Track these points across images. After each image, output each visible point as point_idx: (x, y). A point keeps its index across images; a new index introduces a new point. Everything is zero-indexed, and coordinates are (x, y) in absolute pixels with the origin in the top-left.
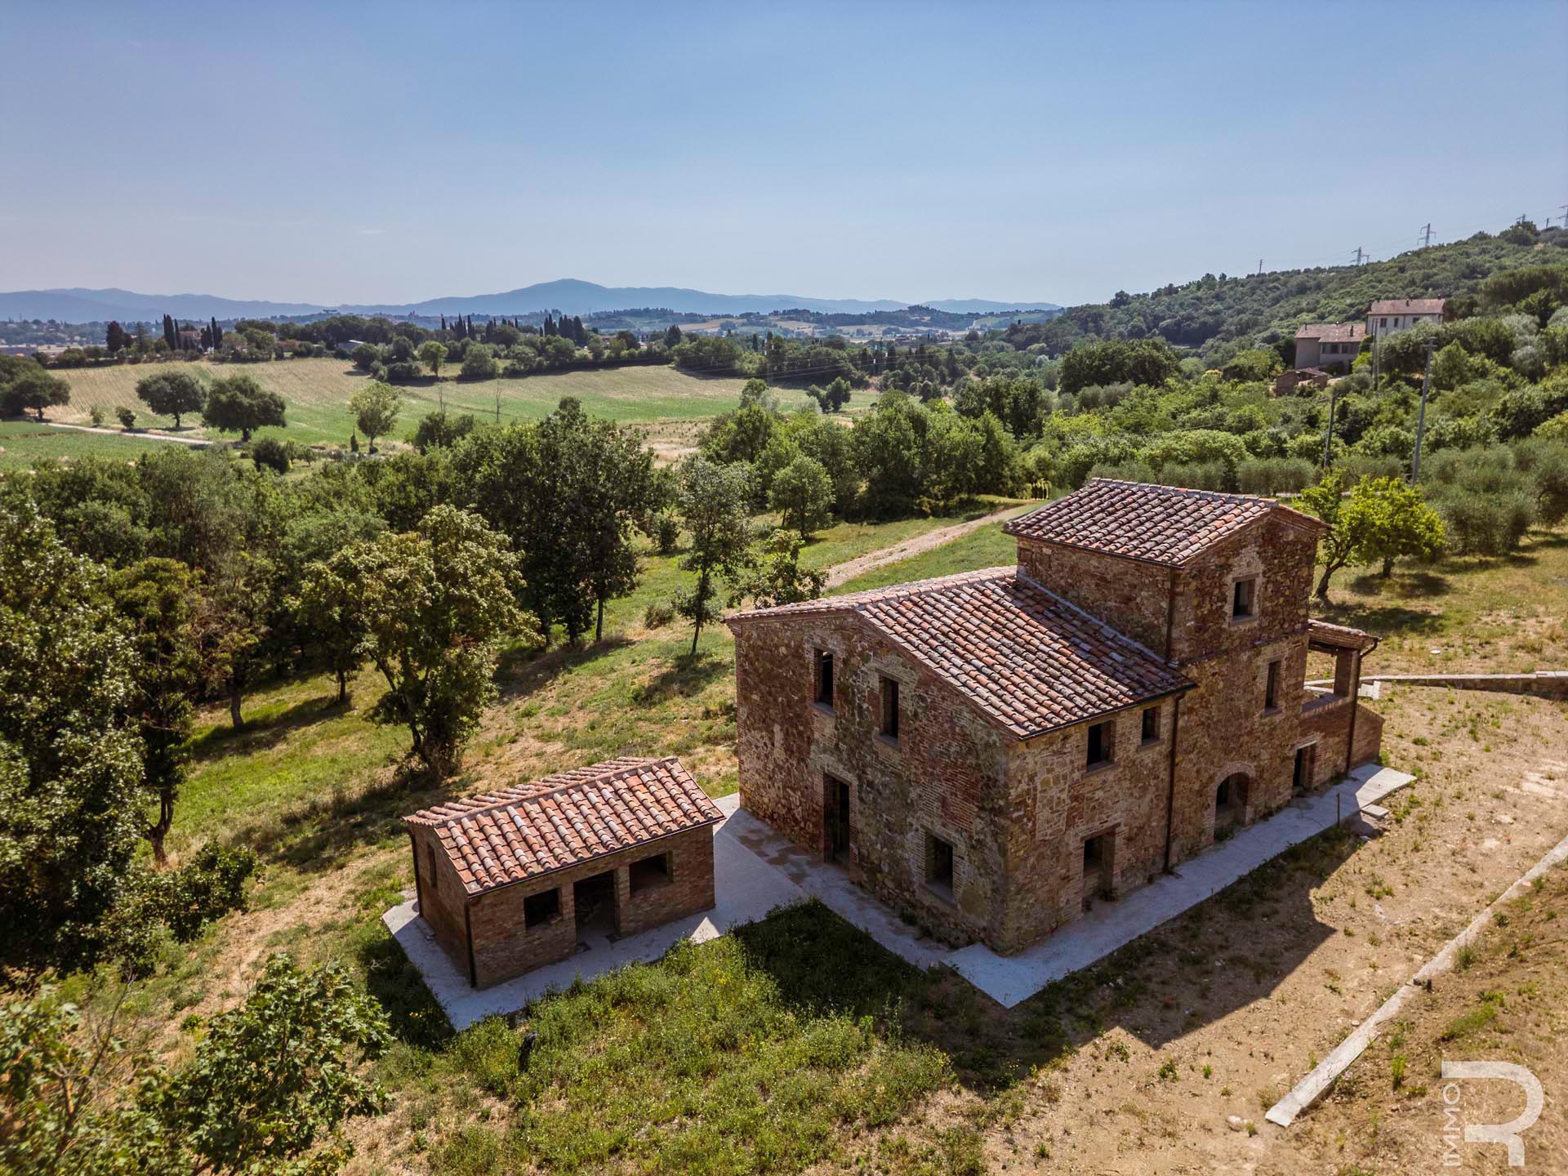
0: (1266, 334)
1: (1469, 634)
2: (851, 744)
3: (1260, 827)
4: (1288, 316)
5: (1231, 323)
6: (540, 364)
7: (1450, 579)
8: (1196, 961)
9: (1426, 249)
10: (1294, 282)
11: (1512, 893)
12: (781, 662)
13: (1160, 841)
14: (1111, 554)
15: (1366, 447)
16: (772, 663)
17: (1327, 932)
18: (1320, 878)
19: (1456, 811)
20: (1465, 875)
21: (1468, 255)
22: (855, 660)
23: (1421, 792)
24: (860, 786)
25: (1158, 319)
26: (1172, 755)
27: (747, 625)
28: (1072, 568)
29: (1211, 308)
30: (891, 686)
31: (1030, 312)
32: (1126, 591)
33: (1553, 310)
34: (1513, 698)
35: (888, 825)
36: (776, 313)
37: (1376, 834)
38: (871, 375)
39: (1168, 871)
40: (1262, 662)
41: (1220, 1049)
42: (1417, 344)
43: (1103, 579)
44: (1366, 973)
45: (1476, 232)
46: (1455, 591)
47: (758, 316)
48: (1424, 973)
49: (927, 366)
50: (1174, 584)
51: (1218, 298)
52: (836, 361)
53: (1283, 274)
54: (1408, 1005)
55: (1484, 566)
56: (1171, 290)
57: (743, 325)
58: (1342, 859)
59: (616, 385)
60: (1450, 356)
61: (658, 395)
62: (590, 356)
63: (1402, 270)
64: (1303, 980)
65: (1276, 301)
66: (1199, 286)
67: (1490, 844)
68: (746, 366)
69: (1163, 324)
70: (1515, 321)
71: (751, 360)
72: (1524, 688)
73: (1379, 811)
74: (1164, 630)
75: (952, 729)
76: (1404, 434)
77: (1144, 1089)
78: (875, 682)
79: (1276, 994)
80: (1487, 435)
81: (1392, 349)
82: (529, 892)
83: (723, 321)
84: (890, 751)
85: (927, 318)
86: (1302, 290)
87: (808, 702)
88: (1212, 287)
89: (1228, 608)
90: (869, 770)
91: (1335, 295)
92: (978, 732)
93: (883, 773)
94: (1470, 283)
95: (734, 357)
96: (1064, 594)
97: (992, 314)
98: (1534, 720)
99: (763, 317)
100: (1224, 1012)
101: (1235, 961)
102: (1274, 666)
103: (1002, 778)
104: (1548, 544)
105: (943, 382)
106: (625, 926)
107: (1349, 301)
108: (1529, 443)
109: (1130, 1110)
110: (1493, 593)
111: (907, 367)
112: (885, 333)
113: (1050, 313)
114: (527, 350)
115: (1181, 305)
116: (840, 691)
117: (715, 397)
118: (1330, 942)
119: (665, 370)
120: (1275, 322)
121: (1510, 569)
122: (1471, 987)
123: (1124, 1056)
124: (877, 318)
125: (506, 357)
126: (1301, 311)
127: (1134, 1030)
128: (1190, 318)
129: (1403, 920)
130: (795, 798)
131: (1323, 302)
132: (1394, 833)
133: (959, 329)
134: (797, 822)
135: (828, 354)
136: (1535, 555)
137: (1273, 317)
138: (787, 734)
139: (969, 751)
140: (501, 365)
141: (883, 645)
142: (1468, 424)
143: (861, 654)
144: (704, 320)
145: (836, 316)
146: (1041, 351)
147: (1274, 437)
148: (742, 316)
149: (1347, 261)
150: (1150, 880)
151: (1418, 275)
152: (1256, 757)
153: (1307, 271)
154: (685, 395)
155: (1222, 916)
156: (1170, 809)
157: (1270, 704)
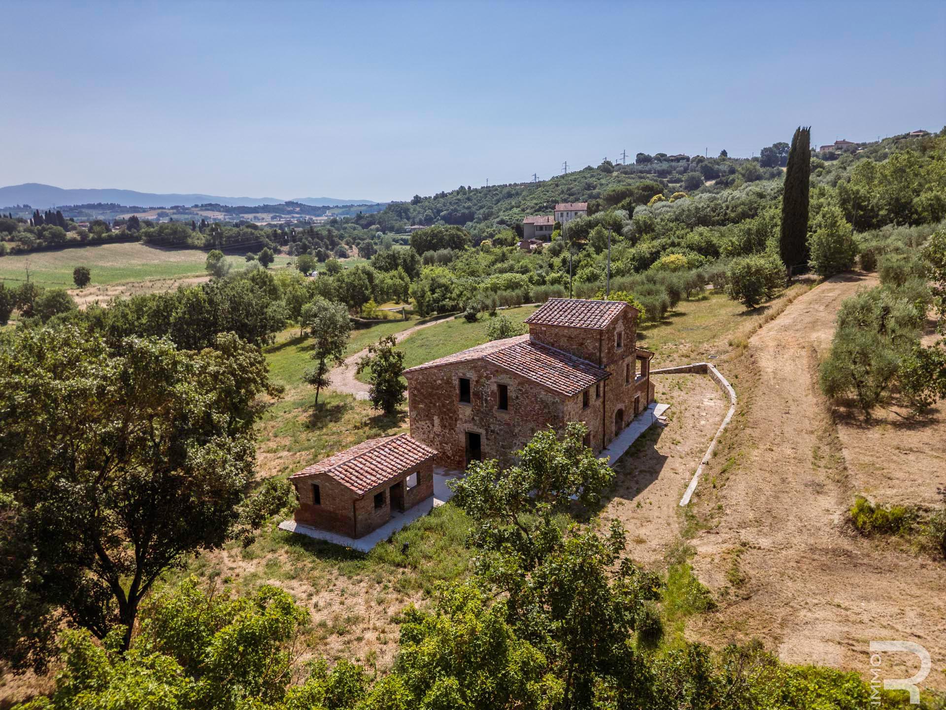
0: (498, 220)
1: (661, 354)
2: (482, 416)
3: (627, 429)
4: (507, 210)
5: (479, 214)
6: (40, 244)
7: (644, 333)
8: (630, 474)
9: (566, 175)
10: (505, 191)
11: (718, 434)
12: (440, 387)
13: (601, 437)
14: (574, 328)
15: (581, 278)
16: (433, 388)
17: (666, 458)
18: (656, 442)
19: (687, 414)
20: (700, 433)
21: (586, 178)
22: (482, 380)
23: (674, 409)
24: (487, 433)
25: (439, 211)
26: (604, 402)
27: (416, 374)
28: (556, 335)
29: (466, 205)
30: (503, 389)
31: (359, 206)
32: (581, 341)
33: (634, 208)
34: (687, 375)
35: (503, 447)
36: (196, 206)
37: (666, 425)
38: (282, 245)
39: (604, 448)
40: (625, 365)
41: (651, 496)
42: (582, 226)
43: (570, 337)
44: (683, 467)
45: (586, 166)
46: (649, 338)
47: (183, 208)
48: (704, 460)
49: (316, 240)
50: (601, 336)
51: (469, 199)
52: (257, 237)
53: (499, 186)
54: (704, 470)
55: (654, 326)
56: (443, 195)
57: (174, 213)
58: (659, 435)
59: (102, 257)
60: (599, 232)
61: (136, 263)
62: (79, 238)
63: (557, 185)
64: (665, 472)
65: (498, 201)
66: (458, 193)
67: (703, 422)
68: (196, 242)
69: (442, 214)
70: (621, 214)
71: (200, 238)
72: (689, 370)
73: (664, 418)
74: (598, 354)
75: (536, 400)
76: (596, 271)
77: (634, 511)
78: (495, 387)
79: (659, 478)
80: (629, 270)
81: (571, 229)
82: (376, 493)
83: (160, 211)
84: (503, 415)
85: (298, 209)
86: (510, 195)
87: (455, 403)
88: (465, 194)
89: (616, 344)
90: (492, 426)
91: (528, 198)
92: (549, 398)
93: (500, 425)
94: (589, 192)
95: (187, 236)
96: (553, 345)
97: (337, 207)
98: (697, 381)
99: (188, 209)
100: (646, 486)
101: (641, 472)
102: (628, 365)
103: (561, 415)
104: (673, 316)
105: (327, 249)
106: (406, 505)
107: (535, 201)
108: (650, 272)
109: (633, 518)
110: (662, 337)
111: (304, 240)
112: (273, 218)
113: (371, 206)
114: (29, 235)
115: (450, 203)
116: (474, 394)
117: (178, 262)
118: (668, 460)
119: (137, 246)
120: (501, 213)
121: (664, 327)
122: (721, 459)
123: (623, 505)
124: (266, 209)
125: (12, 240)
126: (512, 207)
127: (622, 497)
128: (456, 210)
129: (687, 449)
130: (448, 447)
131: (523, 202)
132: (671, 424)
133: (319, 216)
134: (448, 457)
135: (252, 234)
136: (670, 320)
137: (500, 210)
138: (442, 420)
139: (545, 407)
140: (8, 246)
141: (498, 370)
142: (619, 264)
143: (486, 377)
144: (144, 210)
145: (239, 208)
146: (377, 230)
147: (539, 275)
148: (172, 208)
149: (529, 180)
150: (600, 453)
151: (565, 188)
152: (624, 402)
153: (510, 185)
154: (156, 262)
155: (630, 460)
156: (604, 424)
157: (627, 381)
